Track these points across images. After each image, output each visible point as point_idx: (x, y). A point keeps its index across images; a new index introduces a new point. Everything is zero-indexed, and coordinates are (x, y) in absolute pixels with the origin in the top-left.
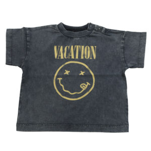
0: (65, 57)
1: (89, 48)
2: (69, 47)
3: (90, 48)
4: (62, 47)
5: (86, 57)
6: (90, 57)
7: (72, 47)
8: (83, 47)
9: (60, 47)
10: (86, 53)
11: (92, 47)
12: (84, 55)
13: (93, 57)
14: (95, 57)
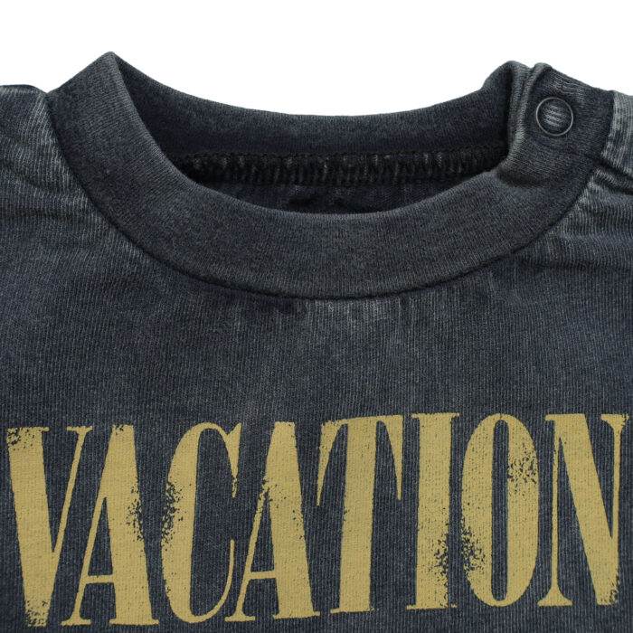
0: (181, 606)
1: (520, 440)
2: (232, 441)
3: (544, 440)
4: (122, 446)
5: (480, 583)
6: (540, 583)
7: (283, 436)
8: (436, 429)
9: (98, 447)
10: (478, 521)
11: (571, 430)
12: (456, 555)
13: (578, 577)
14: (605, 583)
